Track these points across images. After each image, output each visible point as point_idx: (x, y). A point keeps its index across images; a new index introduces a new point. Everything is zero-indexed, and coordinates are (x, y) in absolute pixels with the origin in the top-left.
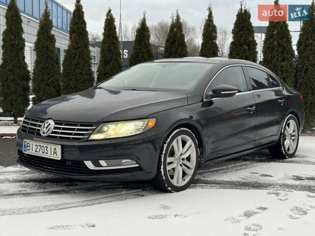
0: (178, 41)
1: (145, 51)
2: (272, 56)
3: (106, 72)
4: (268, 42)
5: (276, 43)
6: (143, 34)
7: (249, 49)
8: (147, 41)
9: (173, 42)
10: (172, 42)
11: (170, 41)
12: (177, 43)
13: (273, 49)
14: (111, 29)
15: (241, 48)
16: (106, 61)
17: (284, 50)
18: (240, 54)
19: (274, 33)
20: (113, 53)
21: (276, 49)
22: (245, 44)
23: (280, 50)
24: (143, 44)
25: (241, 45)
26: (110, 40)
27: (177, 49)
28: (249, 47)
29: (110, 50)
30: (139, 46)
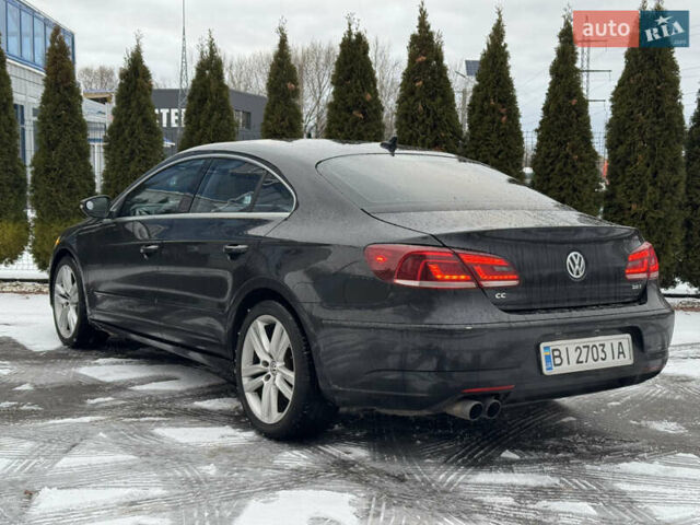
0: (211, 101)
1: (139, 120)
2: (412, 135)
3: (49, 166)
4: (405, 103)
5: (421, 108)
6: (134, 83)
7: (366, 119)
8: (143, 97)
9: (202, 101)
10: (199, 101)
11: (197, 97)
12: (209, 104)
13: (414, 120)
14: (60, 69)
15: (348, 116)
16: (49, 142)
17: (438, 123)
18: (346, 129)
19: (417, 84)
20: (66, 125)
21: (420, 119)
22: (356, 107)
23: (429, 121)
24: (134, 104)
25: (349, 110)
26: (58, 95)
27: (210, 117)
28: (364, 114)
29: (59, 117)
30: (124, 110)
